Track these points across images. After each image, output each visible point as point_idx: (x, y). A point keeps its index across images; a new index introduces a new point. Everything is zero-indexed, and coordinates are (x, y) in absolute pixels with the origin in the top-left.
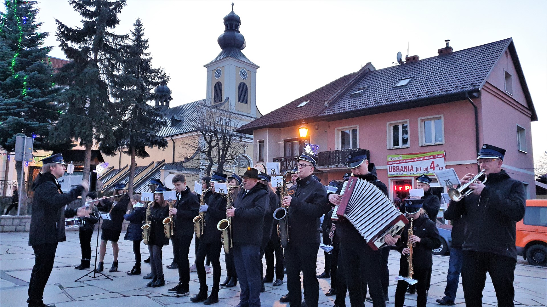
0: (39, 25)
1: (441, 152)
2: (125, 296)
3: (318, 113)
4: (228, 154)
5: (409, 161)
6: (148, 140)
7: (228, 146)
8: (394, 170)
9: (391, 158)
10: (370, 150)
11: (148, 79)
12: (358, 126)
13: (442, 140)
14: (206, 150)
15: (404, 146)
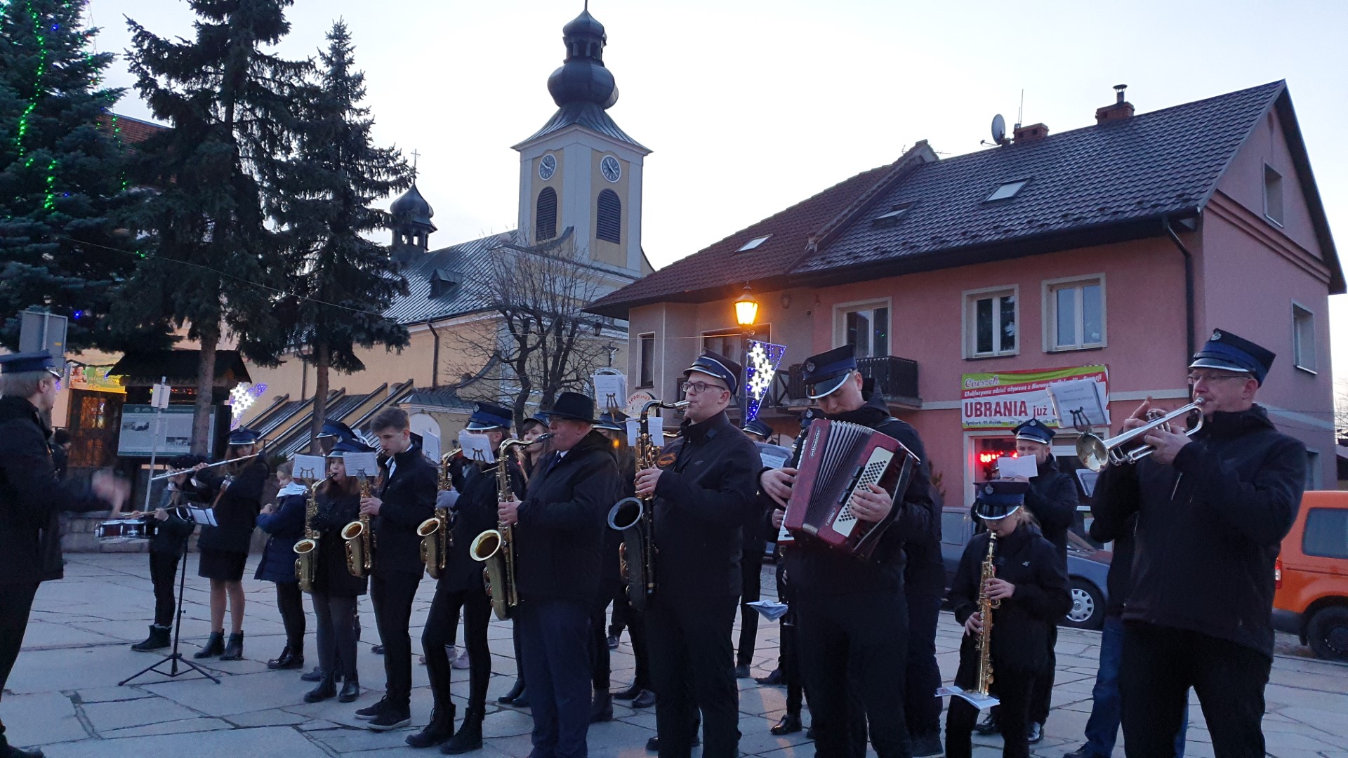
0: (92, 32)
1: (1097, 368)
2: (237, 727)
3: (789, 266)
4: (568, 367)
5: (1016, 389)
6: (359, 328)
7: (569, 348)
8: (979, 413)
9: (970, 382)
10: (919, 362)
11: (364, 173)
12: (889, 299)
13: (1100, 336)
14: (514, 358)
15: (1006, 352)
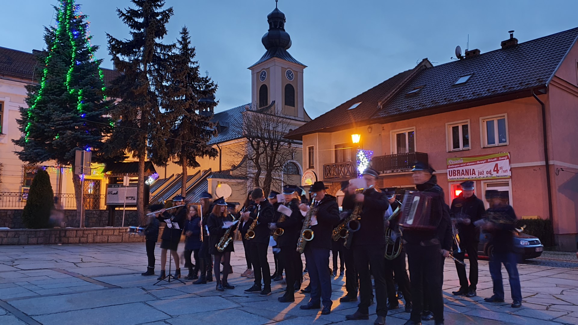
0: (90, 38)
1: (505, 154)
3: (371, 115)
4: (276, 160)
5: (470, 164)
6: (198, 150)
7: (276, 153)
8: (455, 174)
9: (450, 162)
10: (428, 154)
11: (196, 87)
12: (414, 128)
13: (506, 140)
14: (254, 158)
15: (465, 148)
